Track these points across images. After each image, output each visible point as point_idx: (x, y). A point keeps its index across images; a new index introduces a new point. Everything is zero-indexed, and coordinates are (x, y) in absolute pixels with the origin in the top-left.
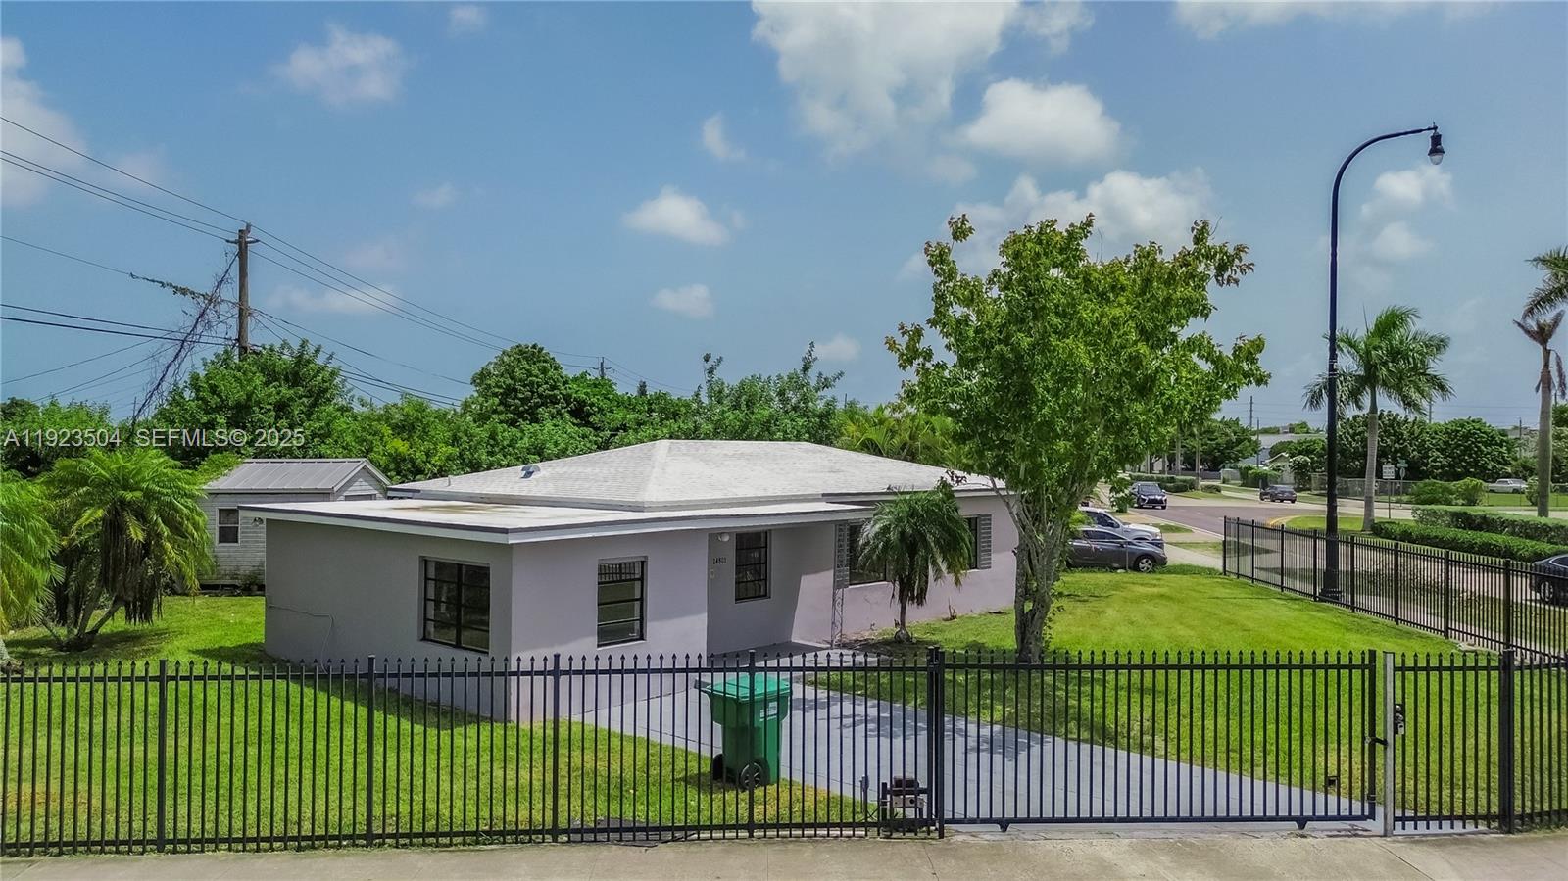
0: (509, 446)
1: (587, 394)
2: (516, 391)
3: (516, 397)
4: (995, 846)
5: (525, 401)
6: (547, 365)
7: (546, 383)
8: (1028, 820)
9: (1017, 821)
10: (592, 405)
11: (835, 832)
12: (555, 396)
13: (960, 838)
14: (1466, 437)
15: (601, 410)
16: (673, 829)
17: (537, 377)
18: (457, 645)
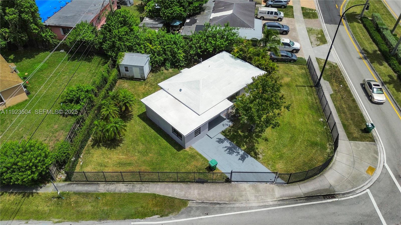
4: (235, 185)
8: (240, 181)
13: (233, 184)
18: (177, 136)
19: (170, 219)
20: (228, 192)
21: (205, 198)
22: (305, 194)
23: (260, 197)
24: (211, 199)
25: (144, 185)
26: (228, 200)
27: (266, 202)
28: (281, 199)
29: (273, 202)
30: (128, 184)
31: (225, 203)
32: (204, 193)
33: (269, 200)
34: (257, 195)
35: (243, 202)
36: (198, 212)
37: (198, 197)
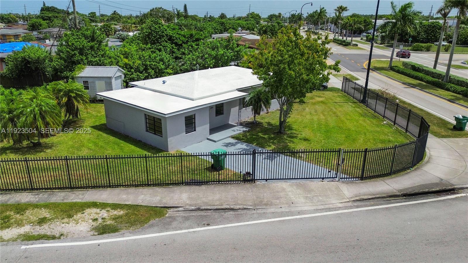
0: (154, 59)
1: (172, 33)
2: (152, 34)
3: (152, 36)
4: (264, 185)
5: (155, 37)
6: (160, 25)
7: (161, 31)
8: (271, 179)
9: (269, 179)
10: (174, 37)
11: (235, 182)
12: (163, 35)
13: (258, 183)
14: (433, 27)
15: (176, 38)
16: (204, 182)
17: (158, 29)
18: (155, 134)
19: (123, 235)
20: (249, 194)
21: (203, 203)
22: (400, 191)
23: (315, 198)
24: (216, 204)
25: (74, 192)
26: (251, 204)
27: (330, 204)
28: (358, 198)
29: (344, 204)
30: (39, 193)
31: (245, 209)
32: (202, 196)
33: (334, 202)
34: (309, 195)
35: (282, 206)
36: (187, 223)
37: (187, 202)
